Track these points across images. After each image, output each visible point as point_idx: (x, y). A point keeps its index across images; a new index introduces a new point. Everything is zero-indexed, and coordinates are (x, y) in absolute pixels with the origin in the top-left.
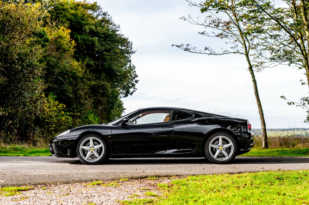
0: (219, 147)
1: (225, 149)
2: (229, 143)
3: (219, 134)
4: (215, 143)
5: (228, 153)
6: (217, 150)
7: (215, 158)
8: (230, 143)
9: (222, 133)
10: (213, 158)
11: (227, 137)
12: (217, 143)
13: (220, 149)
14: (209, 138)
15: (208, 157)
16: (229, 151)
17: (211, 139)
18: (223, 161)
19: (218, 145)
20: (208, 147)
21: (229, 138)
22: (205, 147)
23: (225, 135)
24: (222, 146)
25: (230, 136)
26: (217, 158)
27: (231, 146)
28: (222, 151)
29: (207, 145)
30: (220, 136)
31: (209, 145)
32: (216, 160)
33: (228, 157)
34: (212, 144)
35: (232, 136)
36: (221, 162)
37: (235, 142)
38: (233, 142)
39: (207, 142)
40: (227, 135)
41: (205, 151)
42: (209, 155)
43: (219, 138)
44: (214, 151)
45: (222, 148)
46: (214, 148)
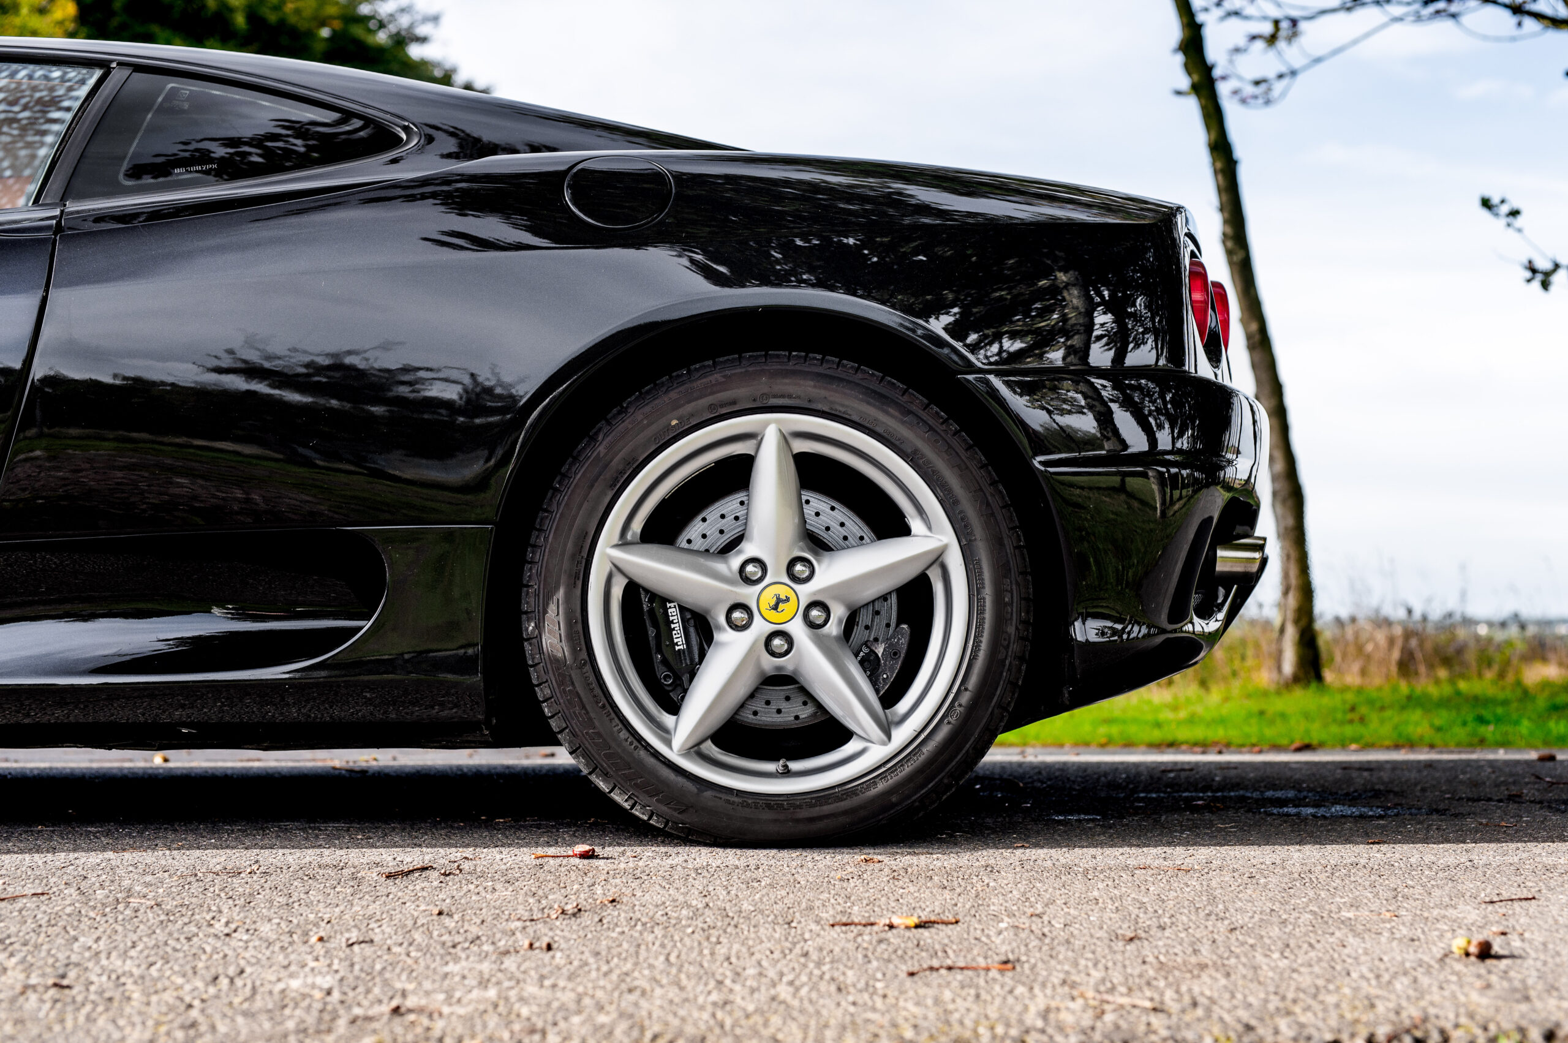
0: (748, 594)
1: (839, 612)
2: (902, 530)
3: (742, 392)
4: (695, 530)
5: (888, 676)
6: (725, 636)
7: (673, 755)
8: (916, 525)
9: (798, 367)
10: (646, 748)
11: (871, 427)
12: (722, 532)
13: (757, 617)
14: (599, 454)
15: (579, 733)
16: (903, 655)
17: (617, 462)
18: (800, 807)
19: (736, 562)
20: (577, 577)
21: (897, 443)
22: (528, 586)
23: (840, 409)
24: (799, 567)
25: (910, 412)
26: (710, 748)
27: (928, 572)
28: (799, 651)
29: (563, 554)
30: (766, 424)
31: (585, 554)
32: (700, 791)
33: (884, 744)
34: (634, 534)
35: (942, 423)
36: (776, 821)
37: (993, 514)
38: (961, 512)
39: (567, 505)
40: (868, 403)
41: (531, 644)
42: (584, 700)
43: (753, 453)
44: (677, 644)
45: (788, 608)
46: (668, 605)
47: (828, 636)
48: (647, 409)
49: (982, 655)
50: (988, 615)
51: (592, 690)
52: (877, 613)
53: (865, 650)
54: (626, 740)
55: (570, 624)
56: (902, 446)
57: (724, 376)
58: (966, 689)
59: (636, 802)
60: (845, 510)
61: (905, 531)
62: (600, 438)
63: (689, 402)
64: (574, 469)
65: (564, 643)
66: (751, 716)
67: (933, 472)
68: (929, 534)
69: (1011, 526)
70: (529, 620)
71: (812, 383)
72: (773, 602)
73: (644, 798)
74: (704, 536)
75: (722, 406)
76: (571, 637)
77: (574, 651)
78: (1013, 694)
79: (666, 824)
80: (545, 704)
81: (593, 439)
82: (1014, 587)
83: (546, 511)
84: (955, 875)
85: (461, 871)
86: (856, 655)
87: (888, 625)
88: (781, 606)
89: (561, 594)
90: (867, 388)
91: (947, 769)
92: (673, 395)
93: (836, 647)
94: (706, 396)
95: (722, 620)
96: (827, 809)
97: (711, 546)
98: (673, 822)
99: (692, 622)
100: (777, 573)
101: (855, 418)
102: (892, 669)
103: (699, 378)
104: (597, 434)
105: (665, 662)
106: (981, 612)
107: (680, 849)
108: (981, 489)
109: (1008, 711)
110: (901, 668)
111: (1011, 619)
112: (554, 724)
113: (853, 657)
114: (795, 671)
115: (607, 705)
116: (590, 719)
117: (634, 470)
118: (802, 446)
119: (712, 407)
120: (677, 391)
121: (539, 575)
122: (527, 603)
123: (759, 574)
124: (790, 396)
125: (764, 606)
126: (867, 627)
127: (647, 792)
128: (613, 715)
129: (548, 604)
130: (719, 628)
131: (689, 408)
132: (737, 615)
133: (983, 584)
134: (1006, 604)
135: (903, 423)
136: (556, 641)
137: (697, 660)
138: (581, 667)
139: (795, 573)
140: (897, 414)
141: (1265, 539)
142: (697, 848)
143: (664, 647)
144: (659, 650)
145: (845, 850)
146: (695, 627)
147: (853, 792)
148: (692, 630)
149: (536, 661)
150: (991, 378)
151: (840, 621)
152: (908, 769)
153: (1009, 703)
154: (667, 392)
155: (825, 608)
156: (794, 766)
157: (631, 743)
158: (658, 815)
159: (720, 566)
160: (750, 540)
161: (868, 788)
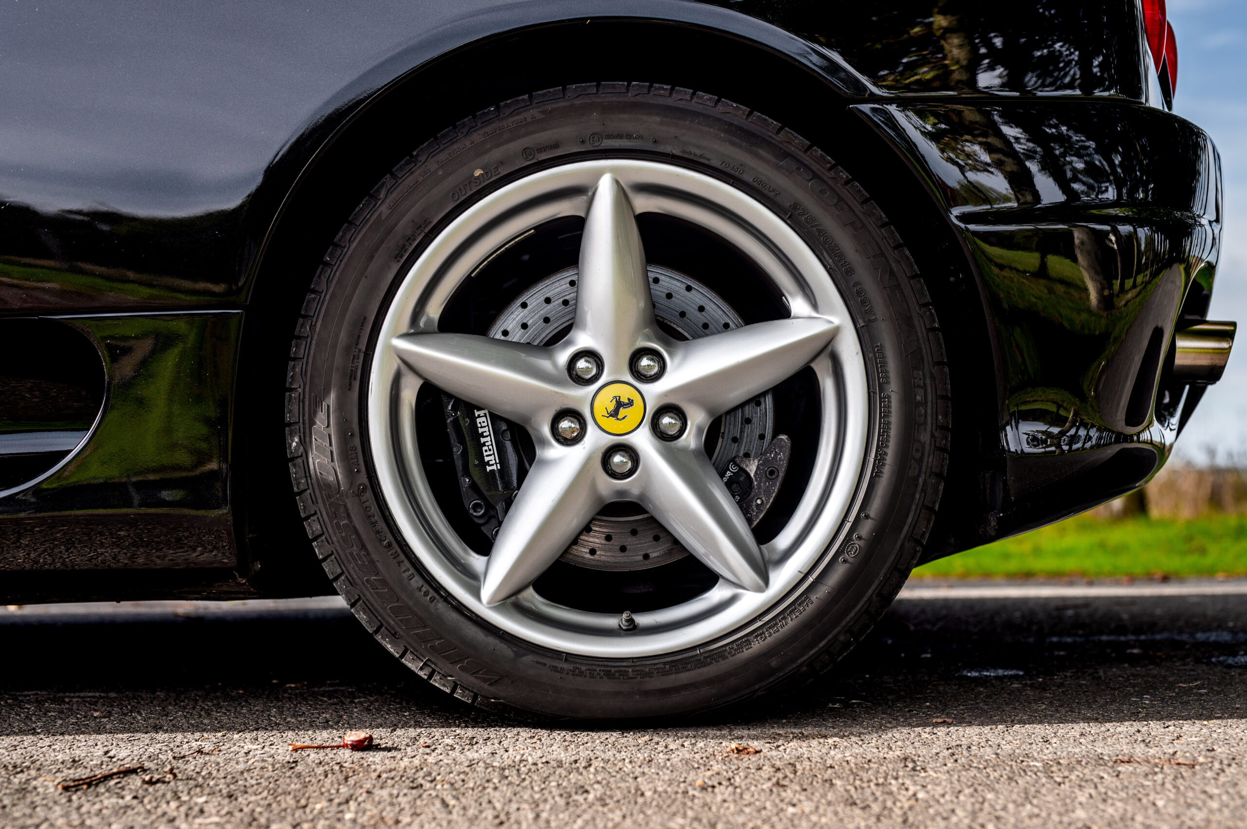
0: (579, 397)
1: (697, 419)
3: (566, 132)
4: (512, 319)
7: (483, 608)
8: (798, 305)
9: (639, 99)
10: (445, 600)
11: (737, 174)
12: (547, 320)
13: (591, 428)
14: (381, 213)
15: (358, 581)
16: (781, 475)
17: (403, 226)
18: (650, 675)
19: (563, 357)
20: (352, 376)
21: (771, 195)
22: (291, 390)
23: (695, 152)
24: (645, 362)
25: (787, 155)
26: (531, 597)
27: (814, 365)
28: (647, 470)
29: (334, 346)
30: (599, 174)
31: (363, 346)
32: (518, 655)
33: (760, 590)
34: (430, 321)
35: (830, 169)
36: (618, 694)
37: (898, 286)
38: (857, 284)
39: (338, 282)
40: (733, 144)
41: (295, 465)
42: (364, 537)
43: (582, 214)
44: (488, 463)
45: (632, 415)
46: (477, 413)
47: (685, 450)
48: (443, 156)
49: (887, 471)
50: (894, 419)
51: (374, 524)
52: (748, 421)
53: (733, 469)
54: (420, 589)
55: (344, 436)
56: (778, 199)
57: (543, 112)
58: (867, 517)
59: (434, 671)
60: (704, 290)
61: (782, 312)
62: (382, 195)
63: (498, 146)
64: (348, 237)
65: (336, 464)
66: (588, 556)
67: (819, 231)
68: (815, 314)
69: (922, 302)
70: (292, 435)
71: (658, 119)
72: (611, 407)
73: (443, 666)
74: (524, 326)
75: (541, 150)
76: (346, 454)
77: (350, 473)
78: (929, 521)
79: (475, 698)
80: (314, 544)
81: (374, 197)
82: (928, 381)
83: (314, 291)
84: (865, 776)
85: (175, 776)
86: (722, 475)
87: (762, 437)
88: (622, 412)
89: (332, 399)
90: (731, 124)
91: (843, 623)
92: (477, 137)
93: (695, 465)
94: (519, 138)
95: (546, 431)
96: (685, 677)
97: (534, 339)
98: (483, 696)
99: (508, 435)
100: (616, 370)
101: (715, 163)
102: (768, 493)
103: (510, 115)
104: (378, 191)
105: (474, 486)
106: (885, 414)
107: (492, 732)
108: (882, 254)
109: (921, 544)
110: (780, 491)
111: (925, 423)
112: (328, 568)
113: (718, 477)
114: (643, 496)
115: (395, 545)
116: (372, 562)
117: (426, 235)
118: (644, 204)
119: (526, 152)
120: (482, 132)
121: (303, 374)
122: (290, 412)
123: (594, 372)
124: (629, 137)
125: (599, 411)
126: (735, 440)
127: (447, 658)
128: (402, 557)
129: (315, 413)
130: (544, 443)
131: (497, 154)
132: (565, 424)
133: (887, 377)
134: (918, 404)
135: (778, 168)
136: (326, 460)
137: (515, 484)
138: (359, 493)
139: (641, 369)
140: (770, 157)
141: (1234, 324)
142: (515, 731)
143: (471, 467)
144: (467, 473)
145: (711, 732)
146: (513, 441)
147: (720, 654)
148: (508, 445)
149: (302, 487)
150: (892, 109)
151: (700, 430)
152: (791, 623)
153: (924, 534)
154: (468, 133)
155: (680, 413)
156: (644, 620)
157: (426, 594)
158: (463, 688)
159: (545, 364)
160: (583, 327)
161: (740, 648)
